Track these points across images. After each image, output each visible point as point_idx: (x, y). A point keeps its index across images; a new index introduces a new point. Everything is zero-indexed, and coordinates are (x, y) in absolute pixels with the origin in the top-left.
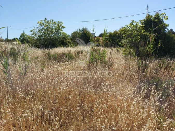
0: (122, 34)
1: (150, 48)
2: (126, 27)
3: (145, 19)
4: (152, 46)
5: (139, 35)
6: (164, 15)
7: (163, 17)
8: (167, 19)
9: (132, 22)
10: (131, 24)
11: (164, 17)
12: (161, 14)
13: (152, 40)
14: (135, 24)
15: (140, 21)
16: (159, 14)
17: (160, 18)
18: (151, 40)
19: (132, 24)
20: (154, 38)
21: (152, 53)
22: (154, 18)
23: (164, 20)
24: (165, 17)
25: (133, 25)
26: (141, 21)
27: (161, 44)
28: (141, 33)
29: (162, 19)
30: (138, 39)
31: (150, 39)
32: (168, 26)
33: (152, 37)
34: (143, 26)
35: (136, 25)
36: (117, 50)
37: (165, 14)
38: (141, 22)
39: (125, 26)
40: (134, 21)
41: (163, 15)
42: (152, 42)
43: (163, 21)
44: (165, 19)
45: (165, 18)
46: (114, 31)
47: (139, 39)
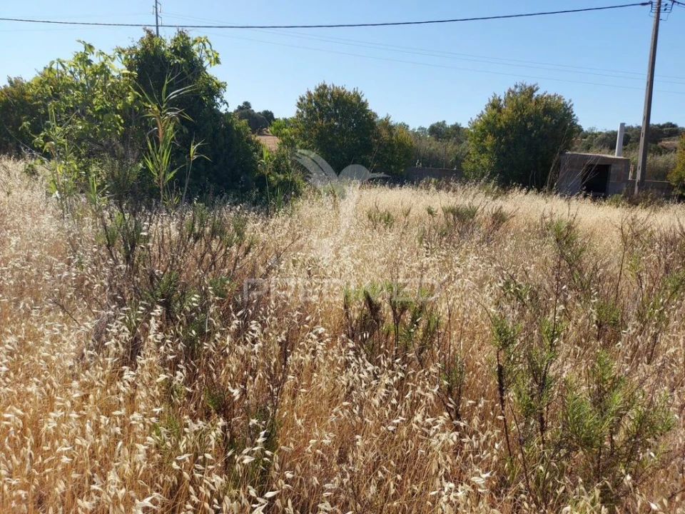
0: (41, 98)
1: (160, 165)
2: (54, 66)
3: (139, 49)
4: (165, 159)
5: (117, 112)
6: (204, 45)
7: (204, 51)
8: (217, 61)
9: (81, 49)
10: (80, 60)
11: (207, 52)
12: (195, 41)
13: (165, 133)
14: (96, 60)
15: (120, 53)
16: (188, 38)
17: (193, 54)
18: (161, 132)
19: (84, 60)
20: (171, 128)
21: (171, 181)
22: (171, 49)
23: (206, 63)
24: (210, 54)
25: (89, 62)
26: (124, 51)
27: (199, 150)
28: (126, 104)
29: (201, 61)
30: (115, 124)
31: (157, 131)
32: (224, 87)
33: (166, 124)
34: (130, 76)
35: (103, 65)
36: (32, 172)
37: (207, 41)
38: (123, 56)
39: (52, 63)
40: (91, 47)
41: (201, 44)
42: (165, 141)
43: (204, 69)
44: (211, 62)
45: (209, 56)
46: (10, 82)
47: (121, 128)
